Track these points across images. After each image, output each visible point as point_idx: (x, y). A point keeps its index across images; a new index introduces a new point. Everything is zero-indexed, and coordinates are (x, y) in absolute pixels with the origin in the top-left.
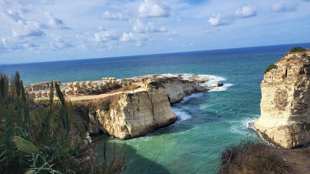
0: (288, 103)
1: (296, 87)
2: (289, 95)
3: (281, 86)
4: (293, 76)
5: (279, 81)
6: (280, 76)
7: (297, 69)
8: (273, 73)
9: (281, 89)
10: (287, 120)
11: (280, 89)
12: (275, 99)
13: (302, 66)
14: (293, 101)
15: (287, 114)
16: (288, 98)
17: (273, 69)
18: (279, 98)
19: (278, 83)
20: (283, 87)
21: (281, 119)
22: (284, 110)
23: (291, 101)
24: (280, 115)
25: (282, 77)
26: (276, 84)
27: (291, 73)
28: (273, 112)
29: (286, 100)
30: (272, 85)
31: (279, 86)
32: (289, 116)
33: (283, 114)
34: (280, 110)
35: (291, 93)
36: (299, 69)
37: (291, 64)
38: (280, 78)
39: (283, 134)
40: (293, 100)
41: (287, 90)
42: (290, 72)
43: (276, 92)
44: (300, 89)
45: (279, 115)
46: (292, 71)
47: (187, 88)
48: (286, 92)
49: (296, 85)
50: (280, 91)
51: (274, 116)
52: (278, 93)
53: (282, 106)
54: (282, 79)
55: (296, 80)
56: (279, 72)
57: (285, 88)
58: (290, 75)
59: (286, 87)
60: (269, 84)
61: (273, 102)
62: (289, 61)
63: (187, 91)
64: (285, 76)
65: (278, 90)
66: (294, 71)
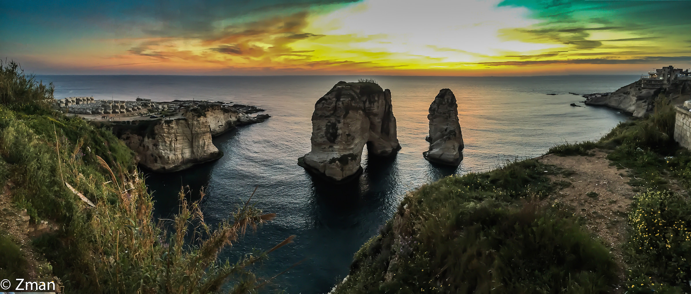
9: (331, 121)
15: (337, 147)
16: (338, 131)
17: (323, 101)
20: (333, 120)
21: (332, 153)
22: (335, 143)
23: (340, 134)
24: (330, 149)
25: (332, 109)
26: (326, 117)
27: (340, 106)
28: (324, 146)
29: (336, 133)
30: (323, 117)
31: (329, 119)
33: (333, 147)
34: (331, 143)
35: (340, 126)
38: (330, 110)
41: (337, 123)
42: (339, 104)
43: (327, 125)
46: (341, 103)
47: (229, 118)
48: (335, 125)
49: (344, 118)
50: (329, 124)
55: (344, 113)
56: (329, 104)
58: (339, 108)
59: (336, 120)
60: (320, 116)
61: (324, 135)
63: (229, 122)
64: (335, 109)
65: (328, 122)
66: (343, 103)
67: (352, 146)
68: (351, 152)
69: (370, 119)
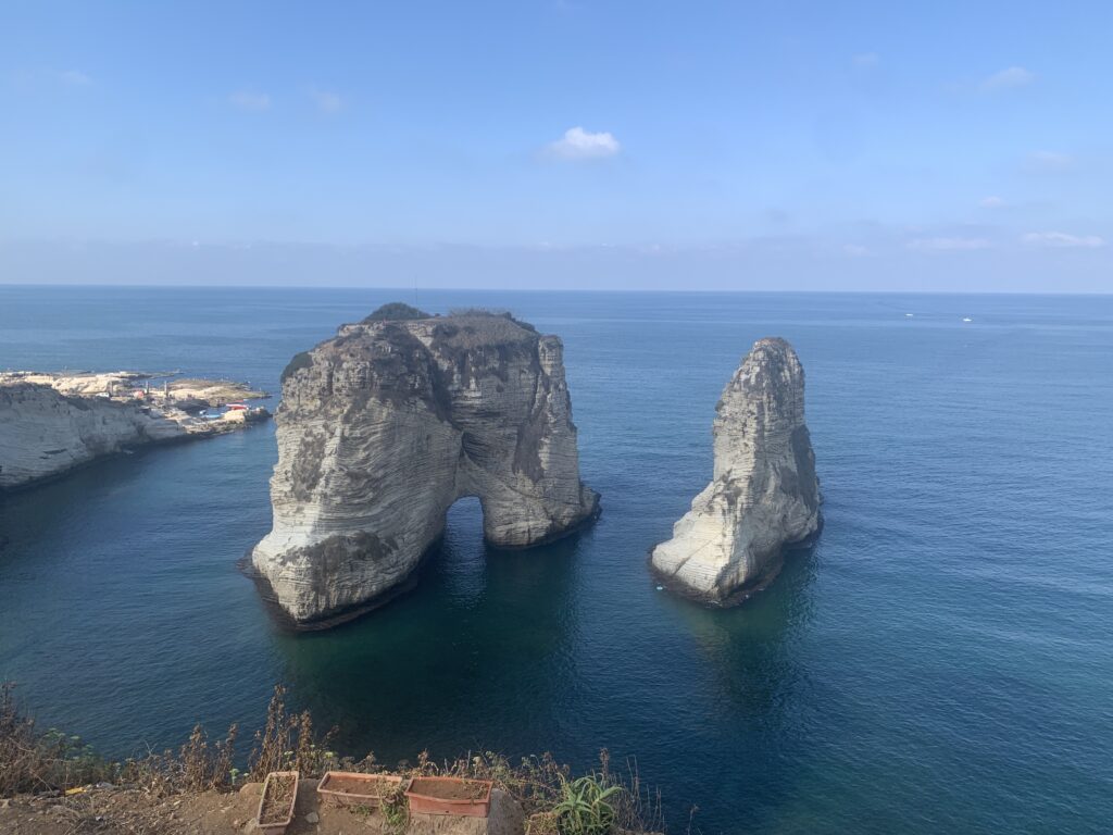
0: (322, 476)
1: (348, 426)
2: (327, 452)
3: (314, 423)
4: (344, 392)
5: (313, 408)
6: (315, 392)
7: (353, 370)
8: (300, 381)
9: (315, 432)
10: (309, 529)
11: (311, 432)
12: (293, 466)
13: (368, 363)
14: (333, 471)
15: (313, 511)
16: (323, 462)
17: (301, 370)
18: (304, 462)
19: (310, 412)
20: (318, 426)
21: (298, 528)
22: (308, 499)
23: (327, 471)
24: (299, 517)
25: (320, 394)
26: (304, 416)
27: (339, 385)
28: (287, 508)
29: (318, 466)
30: (295, 419)
31: (310, 423)
32: (317, 517)
33: (305, 511)
34: (299, 500)
35: (332, 444)
36: (359, 372)
37: (343, 357)
38: (313, 398)
39: (291, 575)
40: (334, 468)
41: (328, 435)
42: (338, 380)
43: (303, 440)
44: (357, 433)
45: (298, 515)
46: (342, 376)
47: (99, 426)
48: (321, 443)
49: (346, 420)
50: (310, 439)
51: (286, 520)
52: (306, 445)
53: (304, 486)
54: (319, 402)
55: (349, 406)
56: (314, 379)
57: (323, 430)
58: (338, 390)
59: (326, 427)
60: (290, 416)
61: (290, 475)
62: (341, 344)
64: (327, 392)
65: (306, 435)
66: (347, 377)
67: (376, 511)
68: (368, 529)
69: (457, 426)
